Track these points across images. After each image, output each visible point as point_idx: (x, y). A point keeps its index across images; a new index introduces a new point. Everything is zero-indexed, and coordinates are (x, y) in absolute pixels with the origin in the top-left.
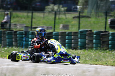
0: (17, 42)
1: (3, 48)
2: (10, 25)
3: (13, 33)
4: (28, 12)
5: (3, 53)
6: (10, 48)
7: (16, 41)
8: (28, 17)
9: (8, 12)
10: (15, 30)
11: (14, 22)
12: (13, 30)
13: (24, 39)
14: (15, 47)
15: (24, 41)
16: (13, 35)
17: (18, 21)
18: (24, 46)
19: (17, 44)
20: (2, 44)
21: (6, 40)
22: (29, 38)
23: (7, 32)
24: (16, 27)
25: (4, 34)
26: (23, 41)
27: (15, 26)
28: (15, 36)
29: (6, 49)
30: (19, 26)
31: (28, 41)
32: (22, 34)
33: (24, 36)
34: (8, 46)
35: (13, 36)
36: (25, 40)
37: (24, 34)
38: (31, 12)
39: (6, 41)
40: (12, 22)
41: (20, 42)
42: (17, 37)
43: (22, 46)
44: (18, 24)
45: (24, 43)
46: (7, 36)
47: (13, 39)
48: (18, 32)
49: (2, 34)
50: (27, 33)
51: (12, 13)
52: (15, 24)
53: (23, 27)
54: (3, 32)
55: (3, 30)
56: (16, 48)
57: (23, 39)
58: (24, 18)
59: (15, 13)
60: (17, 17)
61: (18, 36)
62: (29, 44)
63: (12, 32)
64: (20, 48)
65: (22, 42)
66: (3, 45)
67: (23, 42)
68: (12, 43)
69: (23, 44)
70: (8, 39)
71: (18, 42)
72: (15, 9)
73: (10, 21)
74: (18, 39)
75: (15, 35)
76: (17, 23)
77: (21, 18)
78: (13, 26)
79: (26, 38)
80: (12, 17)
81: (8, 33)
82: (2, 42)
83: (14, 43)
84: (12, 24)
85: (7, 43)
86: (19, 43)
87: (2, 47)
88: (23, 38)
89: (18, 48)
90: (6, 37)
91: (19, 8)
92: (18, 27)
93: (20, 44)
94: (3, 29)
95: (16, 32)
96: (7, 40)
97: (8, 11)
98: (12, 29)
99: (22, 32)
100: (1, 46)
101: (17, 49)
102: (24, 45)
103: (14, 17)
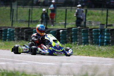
0: (92, 39)
1: (78, 45)
2: (85, 23)
3: (89, 30)
4: (103, 10)
5: (80, 50)
6: (86, 45)
7: (92, 38)
8: (102, 14)
9: (83, 10)
10: (90, 28)
11: (89, 19)
12: (88, 28)
13: (100, 37)
15: (100, 38)
16: (89, 33)
17: (92, 19)
19: (93, 41)
20: (77, 42)
21: (82, 37)
22: (104, 36)
23: (83, 29)
24: (91, 25)
25: (80, 31)
26: (99, 39)
27: (90, 24)
29: (82, 46)
31: (104, 39)
32: (98, 31)
33: (99, 33)
34: (83, 44)
36: (101, 38)
37: (99, 32)
38: (106, 9)
42: (92, 35)
43: (98, 44)
44: (93, 22)
46: (82, 34)
47: (89, 37)
48: (94, 30)
49: (78, 31)
50: (102, 31)
52: (90, 22)
53: (98, 25)
54: (78, 30)
56: (92, 45)
58: (99, 16)
59: (89, 11)
60: (92, 14)
61: (93, 33)
62: (105, 42)
63: (87, 30)
64: (95, 46)
65: (98, 39)
66: (78, 43)
67: (98, 40)
68: (88, 41)
69: (98, 41)
71: (94, 39)
72: (90, 7)
74: (93, 36)
77: (96, 15)
78: (88, 24)
79: (101, 35)
82: (78, 39)
84: (87, 21)
85: (83, 41)
86: (95, 40)
87: (77, 44)
88: (98, 35)
89: (94, 45)
90: (81, 34)
91: (93, 6)
92: (93, 24)
93: (95, 42)
96: (83, 37)
99: (98, 30)
100: (77, 43)
101: (93, 46)
103: (88, 15)
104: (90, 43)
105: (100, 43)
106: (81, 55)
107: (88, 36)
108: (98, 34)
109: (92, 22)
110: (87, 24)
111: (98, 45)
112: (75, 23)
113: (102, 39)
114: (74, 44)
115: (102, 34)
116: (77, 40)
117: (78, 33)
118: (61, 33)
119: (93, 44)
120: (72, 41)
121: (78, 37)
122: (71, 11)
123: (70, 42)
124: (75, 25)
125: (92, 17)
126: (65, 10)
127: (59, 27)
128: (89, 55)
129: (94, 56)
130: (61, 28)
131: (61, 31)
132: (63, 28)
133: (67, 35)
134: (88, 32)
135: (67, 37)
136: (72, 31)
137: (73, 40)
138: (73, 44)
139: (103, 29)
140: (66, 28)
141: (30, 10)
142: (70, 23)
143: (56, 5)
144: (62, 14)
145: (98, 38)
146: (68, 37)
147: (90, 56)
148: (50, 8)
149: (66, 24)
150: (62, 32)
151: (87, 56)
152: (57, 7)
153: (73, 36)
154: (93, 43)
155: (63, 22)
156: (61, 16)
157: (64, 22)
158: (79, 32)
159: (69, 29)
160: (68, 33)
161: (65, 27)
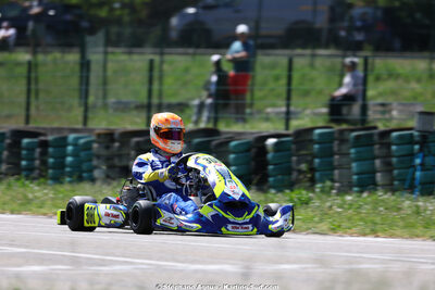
0: (390, 171)
1: (338, 194)
2: (364, 109)
3: (376, 138)
4: (432, 59)
5: (339, 213)
6: (365, 195)
7: (388, 167)
8: (432, 76)
9: (356, 60)
10: (381, 127)
11: (380, 95)
12: (375, 128)
13: (418, 161)
14: (386, 193)
15: (419, 167)
16: (377, 146)
17: (394, 93)
18: (419, 187)
19: (393, 179)
20: (333, 181)
21: (349, 164)
23: (354, 134)
24: (387, 116)
25: (343, 141)
26: (415, 170)
27: (383, 113)
28: (384, 151)
29: (349, 198)
30: (400, 111)
31: (434, 169)
32: (410, 140)
33: (417, 147)
34: (356, 189)
35: (376, 149)
36: (422, 164)
37: (416, 143)
39: (350, 168)
40: (373, 98)
41: (402, 171)
42: (389, 155)
43: (411, 189)
44: (395, 105)
45: (418, 174)
46: (353, 151)
47: (378, 162)
48: (395, 134)
49: (336, 142)
50: (427, 139)
51: (370, 60)
52: (383, 105)
53: (411, 115)
54: (336, 135)
55: (336, 128)
56: (389, 194)
57: (412, 160)
58: (419, 80)
59: (381, 63)
60: (392, 75)
61: (394, 148)
63: (371, 136)
64: (402, 195)
65: (411, 170)
66: (337, 185)
67: (414, 174)
68: (374, 178)
69: (413, 179)
70: (356, 160)
71: (396, 172)
72: (384, 47)
73: (364, 91)
74: (394, 160)
75: (381, 144)
76: (390, 100)
77: (407, 80)
78: (375, 112)
79: (424, 156)
80: (371, 79)
81: (357, 137)
82: (336, 172)
83: (379, 177)
84: (371, 103)
85: (355, 177)
86: (399, 174)
87: (334, 191)
88: (412, 155)
89: (397, 193)
90: (349, 154)
91: (397, 44)
92: (395, 113)
93: (403, 181)
94: (338, 122)
95: (386, 134)
96: (354, 165)
97: (355, 56)
98: (372, 125)
99: (411, 135)
100: (332, 188)
101: (393, 198)
102: (417, 182)
103: (378, 79)
104: (383, 186)
105: (420, 184)
106: (346, 233)
107: (374, 158)
108: (413, 149)
109: (390, 104)
110: (372, 115)
111: (412, 193)
112: (325, 110)
113: (428, 170)
114: (322, 191)
115: (426, 150)
116: (332, 175)
117: (336, 149)
118: (270, 148)
119: (394, 191)
120: (313, 181)
121: (336, 163)
122: (312, 66)
123: (308, 184)
124: (327, 118)
125: (390, 85)
126: (284, 61)
127: (264, 127)
128: (374, 233)
129: (391, 236)
130: (272, 131)
131: (271, 141)
132: (281, 129)
133: (294, 158)
134: (373, 145)
135: (294, 165)
136: (312, 142)
137: (317, 175)
138: (318, 190)
139: (430, 132)
140: (291, 131)
141: (151, 62)
142: (308, 112)
143: (255, 43)
144: (277, 78)
145: (414, 166)
146: (299, 162)
147: (377, 236)
148: (229, 56)
149: (292, 116)
150: (276, 144)
151: (365, 235)
152: (259, 52)
153: (317, 161)
154: (392, 184)
155: (280, 106)
156: (272, 85)
157: (284, 109)
158: (339, 145)
159: (303, 135)
160: (298, 150)
161: (287, 127)
